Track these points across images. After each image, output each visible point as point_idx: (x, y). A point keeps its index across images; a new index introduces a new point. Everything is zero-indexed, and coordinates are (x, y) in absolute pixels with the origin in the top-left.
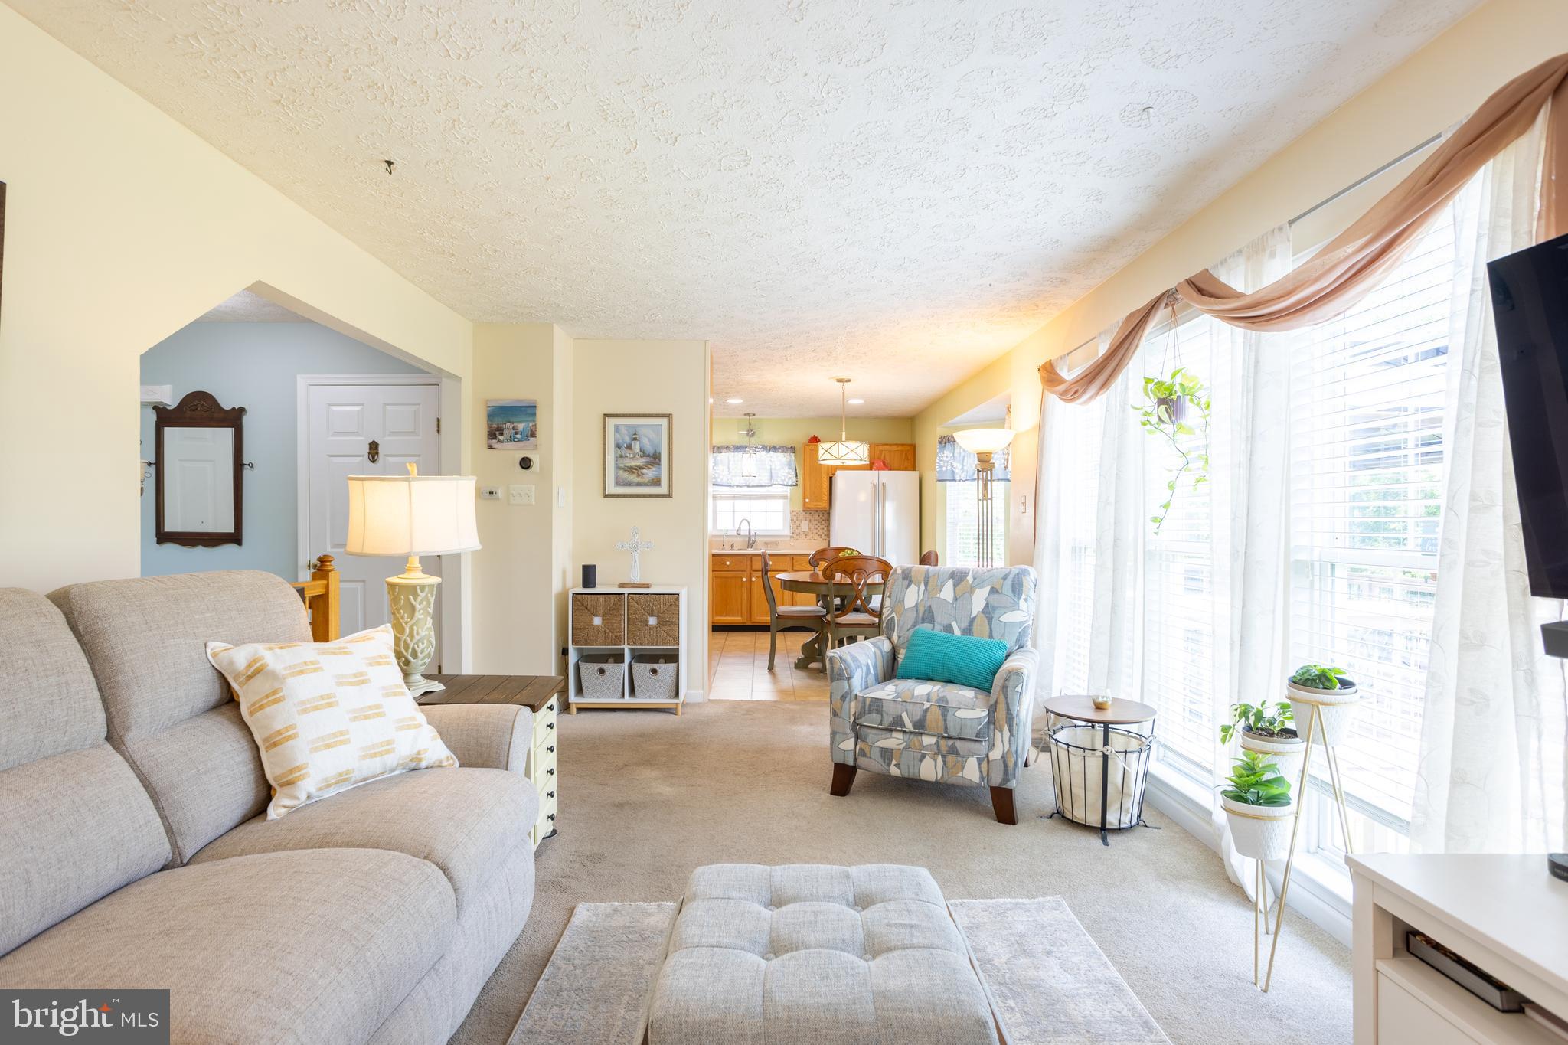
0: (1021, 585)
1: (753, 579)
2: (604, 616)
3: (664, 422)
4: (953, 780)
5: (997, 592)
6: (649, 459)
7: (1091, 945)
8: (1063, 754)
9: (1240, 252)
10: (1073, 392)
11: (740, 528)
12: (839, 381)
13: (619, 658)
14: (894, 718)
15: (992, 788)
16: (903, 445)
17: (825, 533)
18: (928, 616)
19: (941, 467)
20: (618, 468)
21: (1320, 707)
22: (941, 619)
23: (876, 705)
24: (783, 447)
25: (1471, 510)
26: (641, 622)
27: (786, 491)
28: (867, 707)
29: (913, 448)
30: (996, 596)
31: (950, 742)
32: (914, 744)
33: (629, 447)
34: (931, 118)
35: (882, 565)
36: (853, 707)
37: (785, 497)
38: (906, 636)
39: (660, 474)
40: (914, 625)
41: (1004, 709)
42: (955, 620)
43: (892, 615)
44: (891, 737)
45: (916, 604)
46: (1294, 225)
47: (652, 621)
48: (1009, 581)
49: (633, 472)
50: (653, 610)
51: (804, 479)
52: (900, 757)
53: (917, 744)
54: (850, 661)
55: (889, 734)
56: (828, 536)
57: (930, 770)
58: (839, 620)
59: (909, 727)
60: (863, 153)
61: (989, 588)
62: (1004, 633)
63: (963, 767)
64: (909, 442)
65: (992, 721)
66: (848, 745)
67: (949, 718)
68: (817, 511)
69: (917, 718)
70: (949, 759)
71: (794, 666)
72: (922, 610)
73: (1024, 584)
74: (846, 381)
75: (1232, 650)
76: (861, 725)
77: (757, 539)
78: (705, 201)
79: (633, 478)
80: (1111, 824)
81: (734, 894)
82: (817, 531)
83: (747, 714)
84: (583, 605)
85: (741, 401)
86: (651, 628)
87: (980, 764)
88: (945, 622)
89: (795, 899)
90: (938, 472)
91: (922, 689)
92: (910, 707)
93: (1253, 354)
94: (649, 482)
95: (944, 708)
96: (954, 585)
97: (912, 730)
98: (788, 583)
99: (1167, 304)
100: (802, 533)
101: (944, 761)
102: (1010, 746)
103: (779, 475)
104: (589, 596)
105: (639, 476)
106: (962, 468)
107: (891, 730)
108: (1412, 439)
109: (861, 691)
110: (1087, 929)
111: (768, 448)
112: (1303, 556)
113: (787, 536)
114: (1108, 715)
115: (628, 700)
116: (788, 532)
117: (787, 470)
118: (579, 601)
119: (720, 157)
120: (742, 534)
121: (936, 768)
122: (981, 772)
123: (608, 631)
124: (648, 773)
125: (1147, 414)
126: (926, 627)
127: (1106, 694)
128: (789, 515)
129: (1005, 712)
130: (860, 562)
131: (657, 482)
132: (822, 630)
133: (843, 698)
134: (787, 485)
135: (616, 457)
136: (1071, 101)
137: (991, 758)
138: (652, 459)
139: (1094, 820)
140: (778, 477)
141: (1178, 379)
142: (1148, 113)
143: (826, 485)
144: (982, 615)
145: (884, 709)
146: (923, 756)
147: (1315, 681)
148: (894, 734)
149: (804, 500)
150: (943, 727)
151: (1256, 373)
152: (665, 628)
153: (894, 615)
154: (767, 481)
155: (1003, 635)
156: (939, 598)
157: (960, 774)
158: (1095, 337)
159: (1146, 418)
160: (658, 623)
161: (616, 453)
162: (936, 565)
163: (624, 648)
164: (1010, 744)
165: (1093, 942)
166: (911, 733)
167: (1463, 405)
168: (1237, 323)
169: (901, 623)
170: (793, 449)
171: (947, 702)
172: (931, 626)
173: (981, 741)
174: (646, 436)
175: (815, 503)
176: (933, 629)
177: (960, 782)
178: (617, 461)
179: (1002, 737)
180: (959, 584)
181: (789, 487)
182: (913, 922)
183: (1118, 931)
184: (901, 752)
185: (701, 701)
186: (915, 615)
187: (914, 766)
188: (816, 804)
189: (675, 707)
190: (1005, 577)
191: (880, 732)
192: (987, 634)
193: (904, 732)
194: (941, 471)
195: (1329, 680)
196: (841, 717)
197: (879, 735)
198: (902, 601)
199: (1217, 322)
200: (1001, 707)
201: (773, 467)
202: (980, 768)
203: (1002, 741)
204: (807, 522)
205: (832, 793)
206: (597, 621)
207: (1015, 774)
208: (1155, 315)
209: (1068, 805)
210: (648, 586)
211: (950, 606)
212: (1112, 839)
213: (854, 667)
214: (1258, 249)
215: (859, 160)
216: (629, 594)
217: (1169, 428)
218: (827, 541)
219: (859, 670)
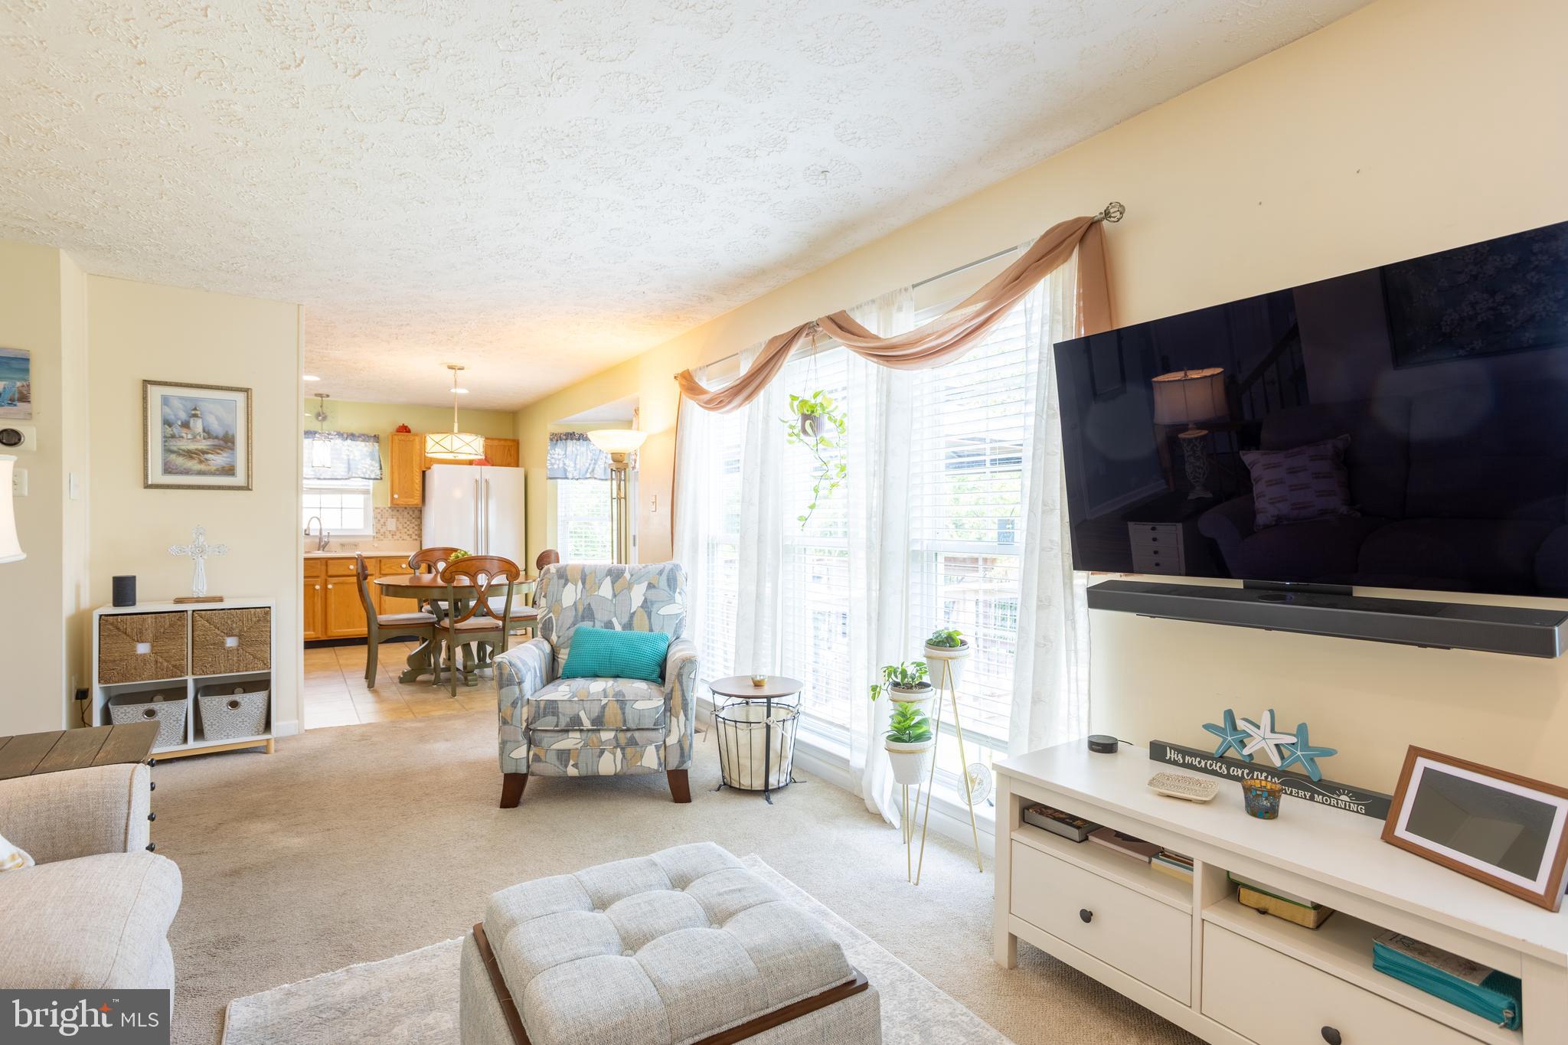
0: (675, 580)
1: (330, 586)
2: (155, 641)
3: (240, 398)
4: (632, 770)
5: (654, 587)
6: (216, 442)
7: (792, 886)
8: (731, 730)
9: (873, 301)
10: (716, 403)
11: (309, 528)
12: (451, 368)
13: (177, 693)
14: (571, 718)
15: (669, 772)
16: (506, 440)
17: (416, 532)
18: (588, 614)
19: (552, 464)
20: (168, 450)
21: (949, 661)
22: (601, 616)
23: (552, 707)
24: (364, 435)
25: (1043, 512)
26: (214, 644)
27: (368, 486)
28: (541, 711)
29: (516, 443)
30: (653, 591)
31: (629, 734)
32: (593, 742)
33: (186, 425)
34: (649, 130)
35: (507, 566)
36: (525, 712)
37: (366, 492)
38: (566, 635)
39: (234, 460)
40: (574, 624)
41: (680, 696)
42: (615, 616)
43: (549, 615)
44: (568, 738)
45: (575, 602)
46: (915, 289)
47: (231, 642)
48: (664, 577)
49: (192, 457)
50: (232, 629)
51: (392, 473)
52: (578, 757)
53: (595, 740)
54: (520, 665)
55: (565, 736)
56: (420, 536)
57: (608, 765)
58: (459, 626)
59: (587, 724)
60: (571, 145)
61: (646, 584)
62: (663, 625)
63: (642, 757)
64: (511, 437)
65: (668, 709)
66: (521, 752)
67: (628, 710)
68: (406, 508)
69: (595, 713)
70: (628, 750)
71: (398, 680)
72: (581, 609)
73: (678, 578)
74: (459, 369)
75: (869, 624)
76: (534, 730)
77: (331, 540)
78: (368, 150)
79: (193, 465)
80: (772, 785)
81: (555, 908)
82: (406, 530)
83: (363, 740)
84: (118, 629)
85: (317, 379)
86: (230, 651)
87: (658, 751)
88: (606, 619)
89: (618, 897)
90: (549, 470)
91: (597, 686)
92: (587, 705)
93: (885, 387)
94: (217, 470)
95: (622, 702)
96: (612, 582)
97: (590, 727)
98: (391, 588)
99: (807, 334)
100: (388, 533)
101: (623, 754)
102: (686, 730)
103: (359, 467)
104: (128, 617)
105: (201, 462)
106: (575, 467)
107: (567, 731)
108: (988, 459)
109: (532, 695)
110: (784, 875)
111: (345, 436)
112: (917, 547)
113: (370, 536)
114: (766, 691)
115: (193, 745)
116: (370, 532)
117: (368, 461)
118: (112, 624)
119: (408, 107)
120: (311, 534)
121: (615, 762)
122: (659, 758)
123: (160, 660)
124: (257, 827)
125: (792, 427)
126: (586, 625)
127: (764, 672)
128: (371, 514)
129: (680, 699)
130: (478, 563)
131: (230, 471)
132: (434, 637)
133: (514, 704)
134: (369, 479)
135: (165, 437)
136: (771, 149)
137: (668, 743)
138: (221, 442)
139: (758, 784)
140: (358, 469)
141: (819, 400)
142: (826, 176)
143: (418, 479)
144: (641, 610)
145: (560, 710)
146: (602, 752)
147: (945, 642)
148: (571, 735)
149: (392, 496)
150: (622, 720)
151: (888, 401)
152: (250, 650)
153: (551, 615)
154: (343, 473)
155: (662, 628)
156: (598, 595)
157: (639, 764)
158: (737, 354)
159: (791, 431)
160: (240, 645)
161: (164, 432)
162: (558, 562)
163: (186, 680)
164: (685, 728)
165: (792, 884)
166: (588, 730)
167: (1036, 439)
168: (872, 359)
169: (560, 623)
170: (376, 438)
171: (624, 696)
172: (591, 623)
173: (658, 729)
174: (211, 413)
175: (406, 500)
176: (593, 627)
177: (639, 771)
178: (165, 441)
179: (678, 723)
180: (616, 581)
181: (371, 481)
182: (739, 886)
183: (807, 870)
184: (578, 751)
185: (296, 733)
186: (574, 614)
187: (593, 762)
188: (489, 821)
189: (265, 744)
190: (661, 573)
191: (556, 734)
192: (647, 627)
193: (581, 731)
194: (552, 470)
195: (953, 640)
196: (511, 725)
197: (554, 737)
198: (559, 601)
199: (853, 354)
200: (677, 694)
201: (351, 457)
202: (658, 755)
203: (678, 726)
204: (394, 520)
205: (501, 807)
206: (143, 648)
207: (690, 755)
208: (797, 342)
209: (735, 776)
210: (221, 600)
211: (610, 602)
212: (774, 798)
213: (525, 672)
214: (887, 303)
215: (563, 150)
216: (194, 611)
217: (811, 440)
218: (419, 542)
219: (529, 673)
